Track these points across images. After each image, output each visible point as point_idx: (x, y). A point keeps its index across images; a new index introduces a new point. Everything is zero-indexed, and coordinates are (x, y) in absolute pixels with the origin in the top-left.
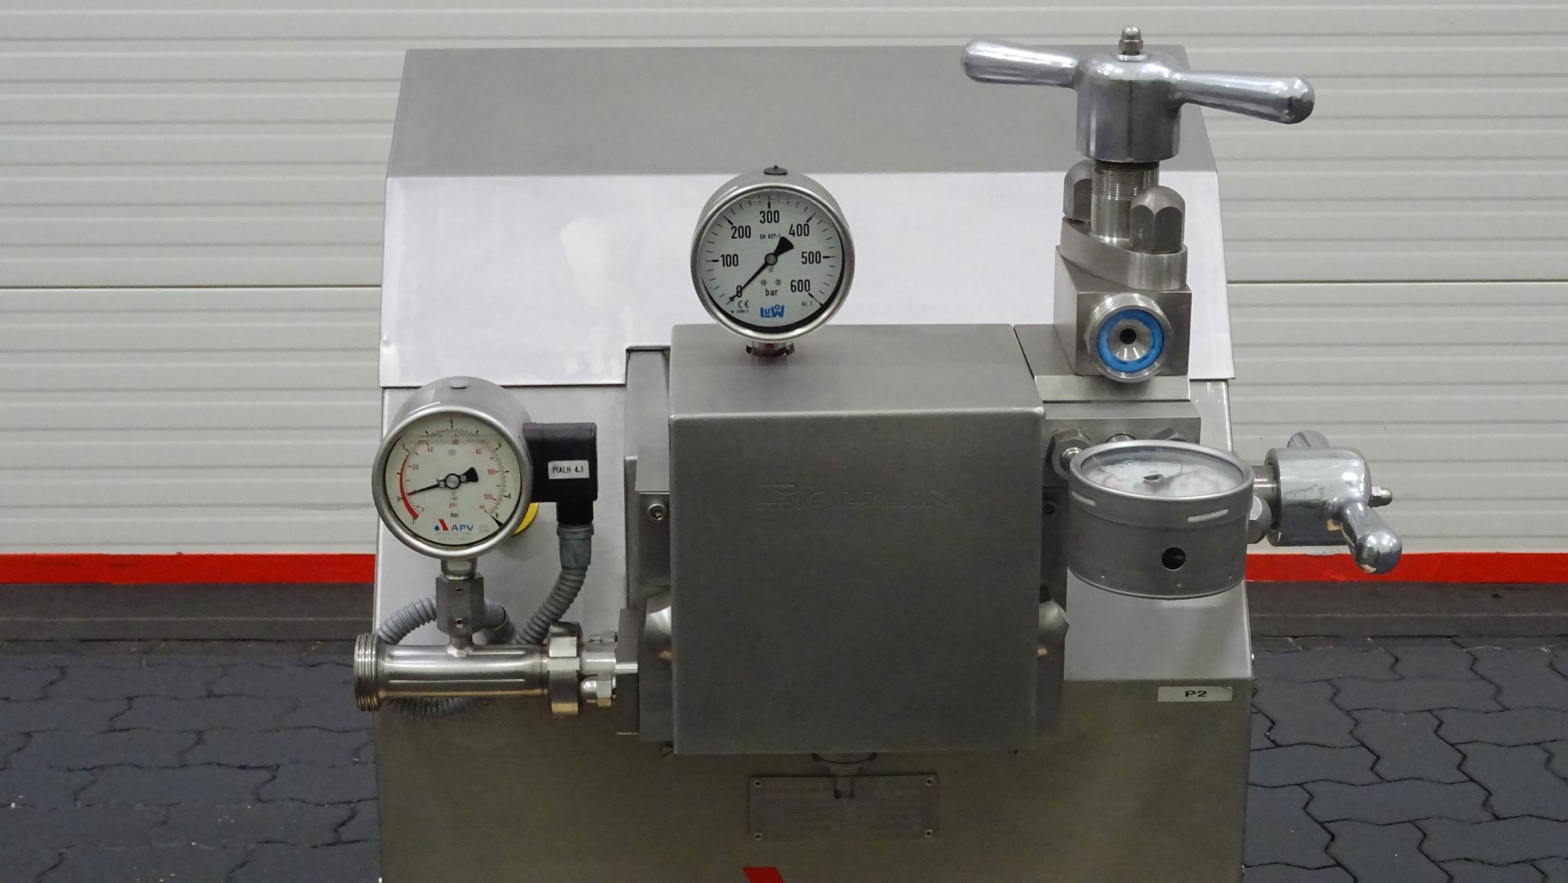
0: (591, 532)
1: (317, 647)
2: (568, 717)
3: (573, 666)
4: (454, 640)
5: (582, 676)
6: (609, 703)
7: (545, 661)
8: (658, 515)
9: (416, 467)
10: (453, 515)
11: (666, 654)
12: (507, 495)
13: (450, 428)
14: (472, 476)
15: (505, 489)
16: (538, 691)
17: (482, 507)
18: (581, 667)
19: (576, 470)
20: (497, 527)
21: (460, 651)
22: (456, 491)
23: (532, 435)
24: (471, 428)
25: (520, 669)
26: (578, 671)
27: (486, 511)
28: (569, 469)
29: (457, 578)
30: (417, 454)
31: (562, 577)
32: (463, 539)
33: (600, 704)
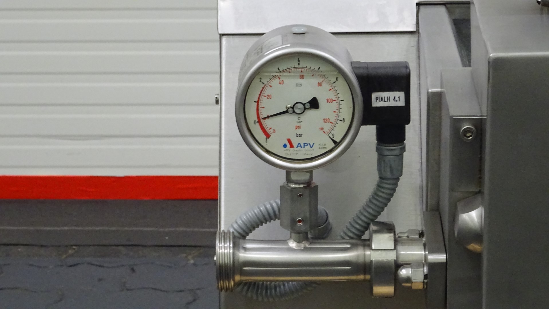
0: (403, 149)
1: (74, 251)
2: (385, 297)
3: (391, 257)
4: (293, 235)
5: (398, 265)
6: (421, 287)
7: (368, 253)
8: (468, 135)
9: (269, 97)
10: (298, 135)
11: (474, 247)
12: (342, 119)
13: (297, 65)
14: (314, 104)
15: (340, 114)
16: (361, 277)
17: (322, 129)
18: (397, 257)
19: (394, 99)
20: (333, 145)
21: (299, 244)
22: (301, 116)
23: (361, 71)
24: (314, 65)
25: (348, 259)
26: (395, 260)
27: (324, 132)
28: (389, 99)
29: (297, 186)
30: (271, 86)
31: (379, 186)
32: (305, 154)
33: (415, 287)
